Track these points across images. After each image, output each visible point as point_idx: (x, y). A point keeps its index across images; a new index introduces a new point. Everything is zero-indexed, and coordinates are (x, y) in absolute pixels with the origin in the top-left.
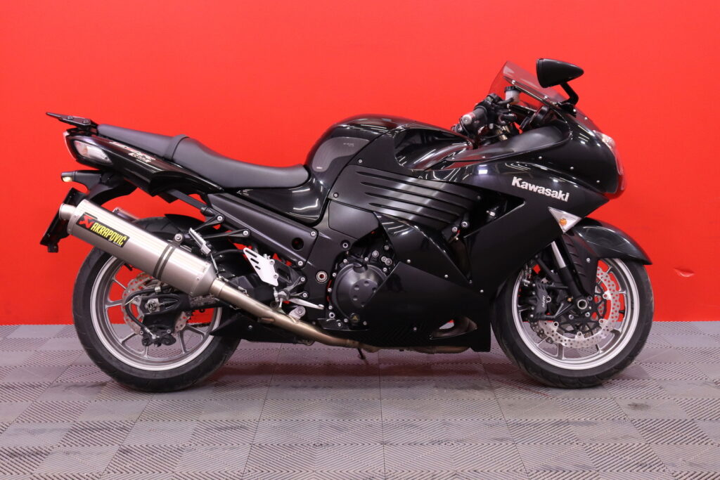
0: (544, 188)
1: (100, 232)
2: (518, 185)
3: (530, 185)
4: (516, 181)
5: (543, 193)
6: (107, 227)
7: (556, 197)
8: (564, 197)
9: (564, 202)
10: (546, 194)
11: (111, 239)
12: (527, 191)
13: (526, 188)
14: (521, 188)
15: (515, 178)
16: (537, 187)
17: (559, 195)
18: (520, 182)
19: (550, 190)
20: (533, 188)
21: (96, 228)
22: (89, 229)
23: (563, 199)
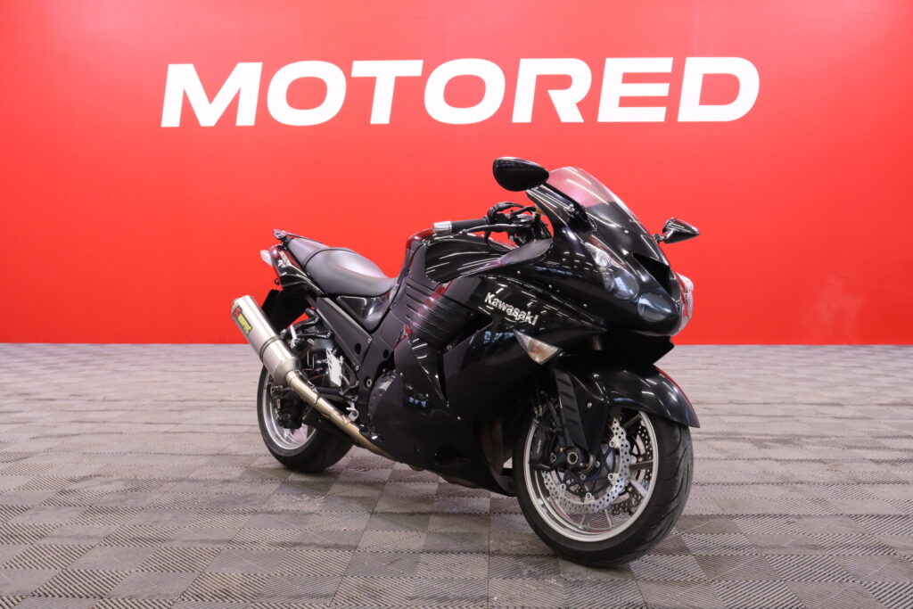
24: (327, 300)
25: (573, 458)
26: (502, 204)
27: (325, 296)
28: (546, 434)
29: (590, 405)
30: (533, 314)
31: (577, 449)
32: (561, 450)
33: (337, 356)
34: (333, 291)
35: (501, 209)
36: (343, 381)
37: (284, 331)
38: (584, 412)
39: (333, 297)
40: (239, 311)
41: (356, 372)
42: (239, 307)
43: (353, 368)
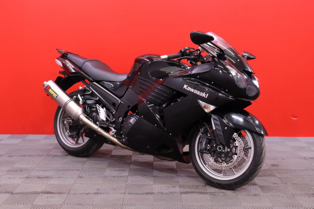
0: (197, 91)
1: (51, 92)
2: (186, 88)
3: (191, 88)
4: (185, 86)
5: (196, 93)
6: (53, 91)
7: (202, 95)
8: (206, 96)
9: (205, 98)
10: (197, 93)
11: (53, 95)
12: (189, 91)
13: (189, 90)
14: (187, 90)
15: (185, 85)
16: (194, 90)
17: (203, 95)
18: (187, 87)
19: (199, 92)
20: (192, 90)
21: (50, 91)
22: (48, 91)
23: (205, 97)
24: (95, 83)
25: (220, 148)
26: (186, 48)
27: (94, 82)
28: (206, 139)
29: (226, 128)
30: (206, 94)
31: (221, 145)
32: (214, 145)
33: (103, 107)
34: (98, 79)
35: (186, 50)
36: (106, 118)
37: (75, 97)
38: (224, 131)
39: (98, 82)
40: (49, 87)
41: (113, 115)
42: (48, 85)
43: (112, 113)
